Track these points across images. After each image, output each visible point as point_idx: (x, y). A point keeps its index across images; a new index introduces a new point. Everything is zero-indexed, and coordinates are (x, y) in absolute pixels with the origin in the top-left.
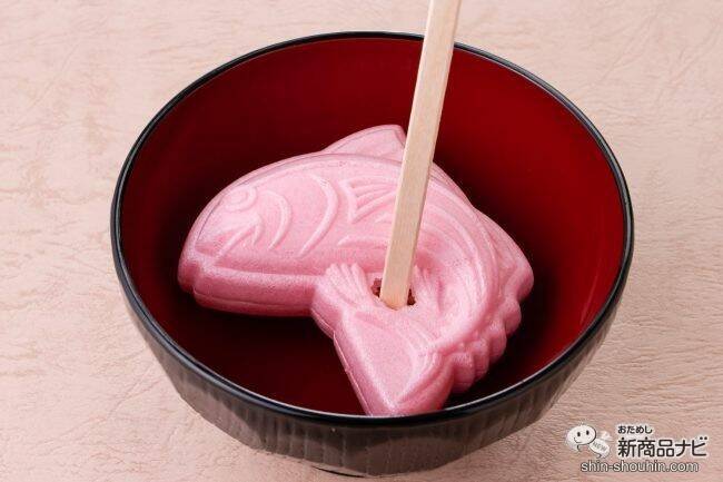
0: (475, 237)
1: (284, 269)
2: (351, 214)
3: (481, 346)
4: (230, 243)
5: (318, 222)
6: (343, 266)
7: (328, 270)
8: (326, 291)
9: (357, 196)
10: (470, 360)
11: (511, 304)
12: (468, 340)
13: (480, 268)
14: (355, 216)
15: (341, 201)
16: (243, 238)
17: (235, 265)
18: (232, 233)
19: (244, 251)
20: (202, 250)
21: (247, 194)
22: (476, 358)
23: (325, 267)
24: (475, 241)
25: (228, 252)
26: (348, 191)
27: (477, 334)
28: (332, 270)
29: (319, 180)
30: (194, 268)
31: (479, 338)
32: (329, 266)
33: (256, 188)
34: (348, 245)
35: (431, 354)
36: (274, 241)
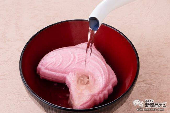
0: (104, 70)
1: (59, 72)
2: (76, 61)
3: (101, 95)
4: (48, 65)
5: (68, 62)
6: (73, 73)
7: (69, 74)
8: (68, 78)
9: (79, 58)
10: (98, 98)
11: (110, 87)
12: (99, 94)
13: (104, 77)
14: (77, 62)
15: (75, 58)
16: (51, 64)
17: (49, 70)
18: (49, 62)
19: (51, 67)
20: (42, 65)
21: (54, 54)
22: (100, 98)
23: (69, 73)
24: (104, 71)
25: (47, 66)
26: (77, 56)
27: (101, 93)
28: (70, 74)
29: (71, 53)
30: (40, 69)
31: (101, 94)
32: (70, 73)
33: (56, 53)
34: (74, 68)
35: (89, 96)
36: (58, 65)
